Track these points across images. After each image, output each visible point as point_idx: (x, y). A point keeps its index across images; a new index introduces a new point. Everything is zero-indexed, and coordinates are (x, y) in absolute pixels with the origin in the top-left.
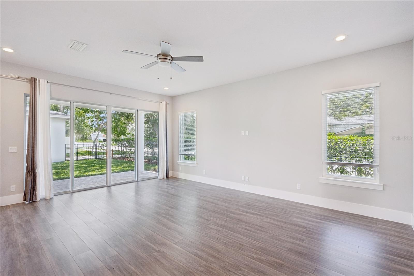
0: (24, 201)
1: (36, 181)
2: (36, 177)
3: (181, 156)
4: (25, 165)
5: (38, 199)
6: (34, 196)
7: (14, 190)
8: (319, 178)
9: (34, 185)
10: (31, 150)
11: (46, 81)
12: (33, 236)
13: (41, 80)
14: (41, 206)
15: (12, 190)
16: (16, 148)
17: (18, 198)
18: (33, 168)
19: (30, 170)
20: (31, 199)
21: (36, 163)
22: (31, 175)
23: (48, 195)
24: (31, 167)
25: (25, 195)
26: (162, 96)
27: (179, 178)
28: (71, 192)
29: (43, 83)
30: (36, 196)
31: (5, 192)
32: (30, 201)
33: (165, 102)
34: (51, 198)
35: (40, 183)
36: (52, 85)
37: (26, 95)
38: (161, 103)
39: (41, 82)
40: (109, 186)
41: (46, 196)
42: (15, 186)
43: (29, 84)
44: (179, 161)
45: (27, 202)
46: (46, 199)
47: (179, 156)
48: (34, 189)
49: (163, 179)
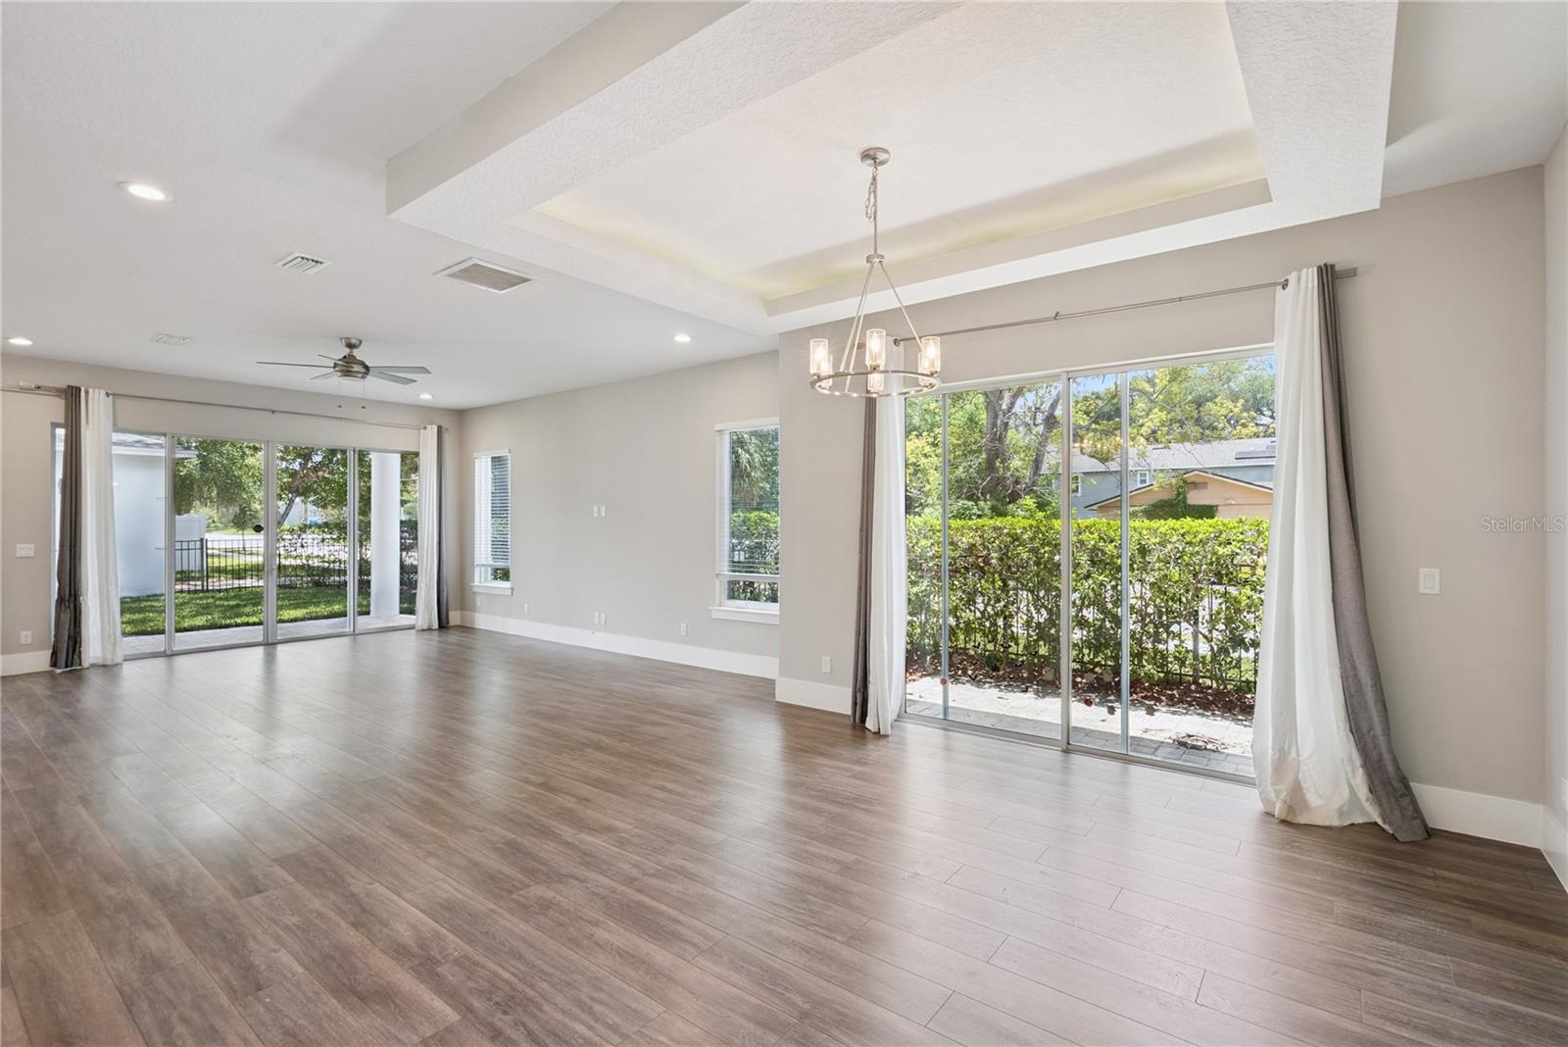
0: (52, 669)
1: (80, 622)
2: (80, 613)
3: (483, 569)
4: (55, 585)
5: (86, 664)
6: (76, 657)
7: (29, 642)
8: (711, 608)
9: (75, 632)
10: (68, 551)
11: (103, 392)
12: (79, 706)
13: (91, 390)
14: (93, 680)
15: (23, 642)
16: (32, 546)
17: (39, 660)
18: (73, 593)
19: (67, 598)
20: (69, 663)
21: (80, 582)
22: (69, 607)
23: (109, 656)
24: (68, 589)
25: (54, 654)
26: (426, 413)
27: (473, 628)
28: (169, 653)
29: (96, 396)
30: (80, 658)
31: (10, 647)
32: (67, 667)
33: (435, 428)
34: (116, 665)
35: (91, 628)
36: (120, 402)
37: (55, 425)
38: (425, 428)
39: (90, 395)
40: (270, 644)
41: (104, 659)
42: (29, 633)
43: (63, 402)
44: (476, 583)
45: (58, 671)
46: (104, 666)
47: (477, 570)
48: (75, 642)
49: (430, 629)
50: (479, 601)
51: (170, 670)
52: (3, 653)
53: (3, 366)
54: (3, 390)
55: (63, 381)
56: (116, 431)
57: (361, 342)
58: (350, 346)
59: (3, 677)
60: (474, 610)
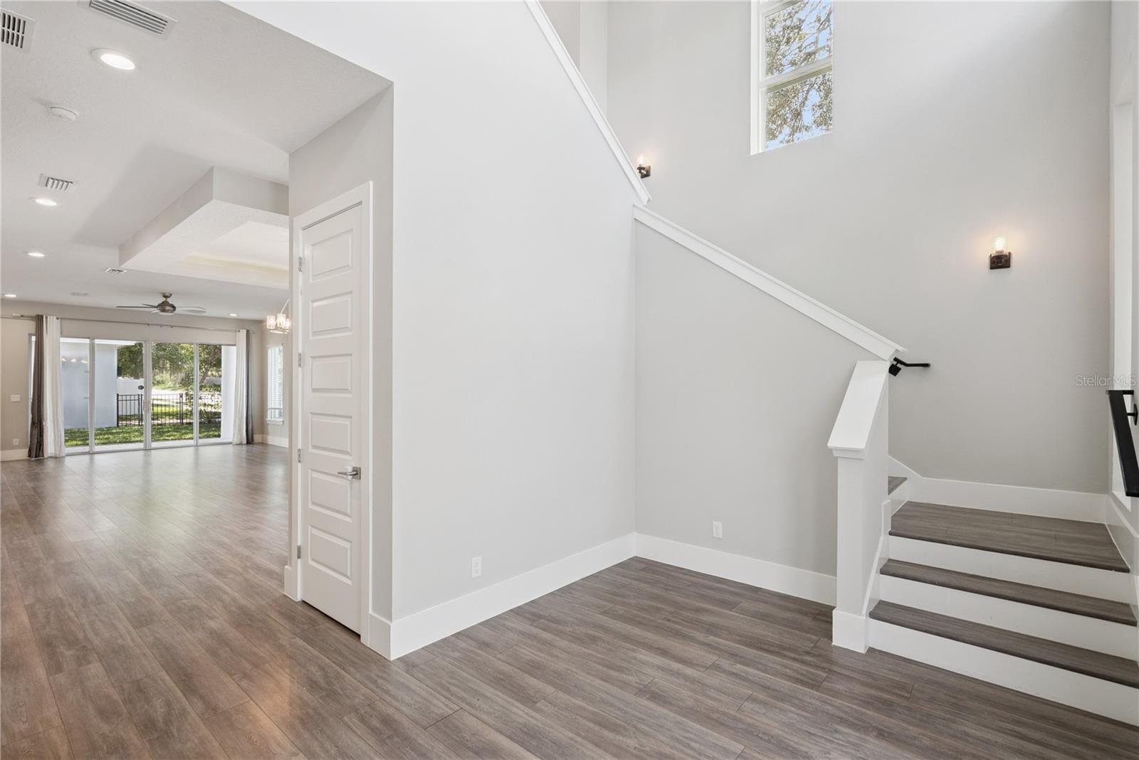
0: (29, 458)
1: (43, 435)
2: (43, 430)
4: (30, 416)
5: (46, 456)
6: (41, 453)
7: (18, 444)
9: (41, 440)
10: (36, 399)
11: (55, 318)
13: (49, 317)
14: (50, 465)
15: (14, 444)
16: (19, 396)
17: (23, 453)
18: (39, 420)
19: (37, 423)
20: (37, 455)
21: (43, 415)
22: (38, 427)
23: (58, 452)
24: (37, 418)
25: (30, 451)
26: (241, 323)
27: (268, 444)
28: (91, 454)
29: (51, 320)
30: (43, 453)
31: (6, 446)
32: (36, 457)
33: (245, 331)
34: (62, 457)
35: (49, 438)
36: (63, 321)
37: (30, 335)
38: (239, 331)
39: (48, 320)
40: (147, 449)
41: (55, 454)
42: (18, 440)
43: (35, 323)
44: (269, 418)
45: (33, 459)
46: (56, 458)
47: (269, 412)
48: (40, 445)
49: (241, 444)
50: (270, 429)
51: (92, 461)
52: (2, 450)
53: (2, 307)
54: (2, 318)
55: (34, 313)
56: (62, 335)
57: (171, 295)
58: (165, 297)
59: (3, 462)
60: (267, 434)
